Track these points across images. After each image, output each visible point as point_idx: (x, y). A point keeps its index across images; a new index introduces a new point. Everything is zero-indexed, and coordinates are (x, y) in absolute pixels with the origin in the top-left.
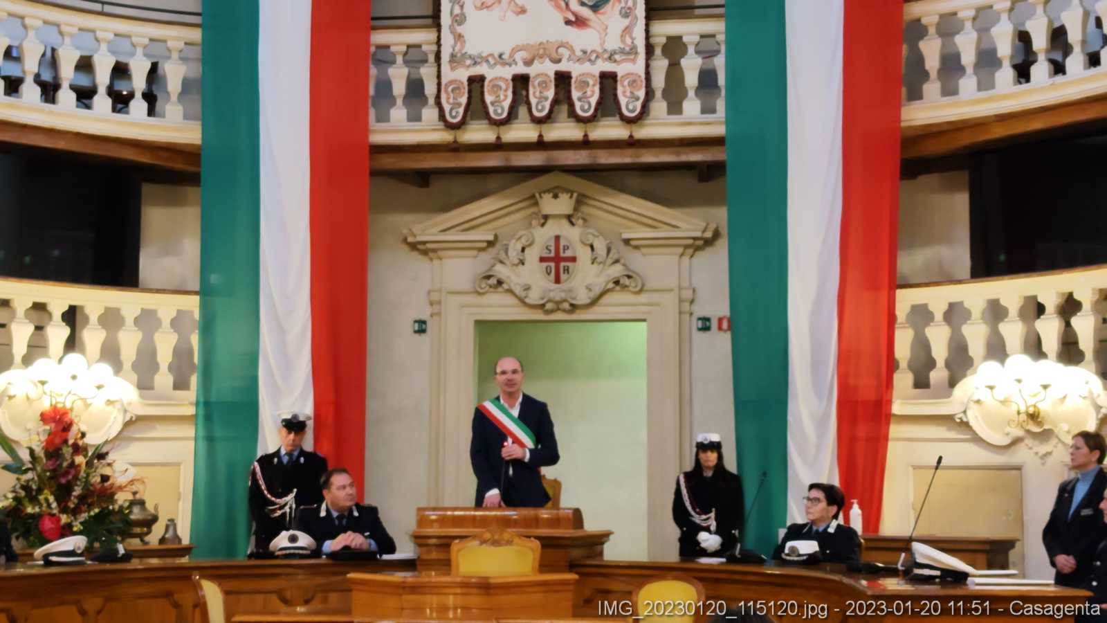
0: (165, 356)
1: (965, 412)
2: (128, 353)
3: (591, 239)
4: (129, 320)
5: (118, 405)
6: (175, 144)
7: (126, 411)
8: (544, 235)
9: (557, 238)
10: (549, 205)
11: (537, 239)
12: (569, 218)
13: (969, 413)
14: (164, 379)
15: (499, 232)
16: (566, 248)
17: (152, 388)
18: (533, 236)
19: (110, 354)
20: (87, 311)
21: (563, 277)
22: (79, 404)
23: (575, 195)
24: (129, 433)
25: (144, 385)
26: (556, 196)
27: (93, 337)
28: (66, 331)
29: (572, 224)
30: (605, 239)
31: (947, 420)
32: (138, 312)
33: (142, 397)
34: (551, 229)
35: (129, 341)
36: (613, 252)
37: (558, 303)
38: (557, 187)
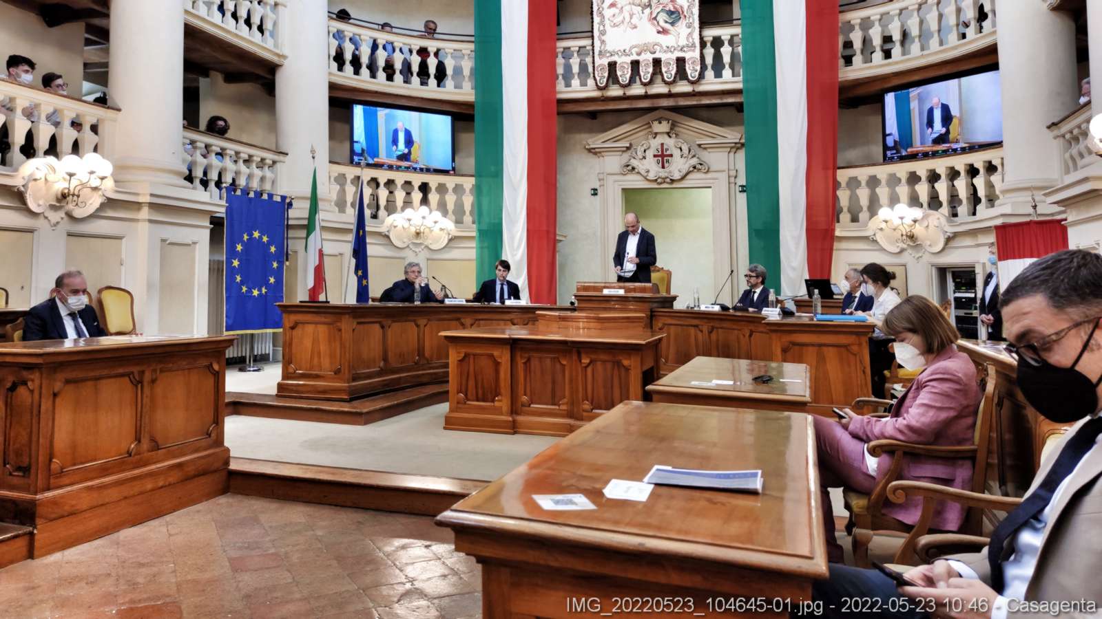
0: (468, 206)
1: (874, 235)
2: (451, 206)
3: (680, 145)
4: (450, 190)
5: (445, 231)
6: (468, 102)
7: (449, 234)
8: (655, 143)
9: (662, 144)
10: (657, 127)
11: (652, 145)
12: (668, 134)
13: (877, 235)
14: (468, 219)
15: (632, 142)
16: (667, 150)
17: (462, 223)
18: (649, 143)
19: (442, 207)
20: (430, 185)
21: (666, 165)
22: (427, 230)
23: (670, 121)
24: (452, 244)
25: (458, 222)
26: (660, 123)
27: (433, 197)
28: (420, 195)
29: (670, 137)
30: (687, 144)
31: (866, 238)
32: (454, 186)
33: (456, 227)
34: (659, 140)
35: (451, 199)
36: (692, 151)
37: (663, 179)
38: (661, 118)
